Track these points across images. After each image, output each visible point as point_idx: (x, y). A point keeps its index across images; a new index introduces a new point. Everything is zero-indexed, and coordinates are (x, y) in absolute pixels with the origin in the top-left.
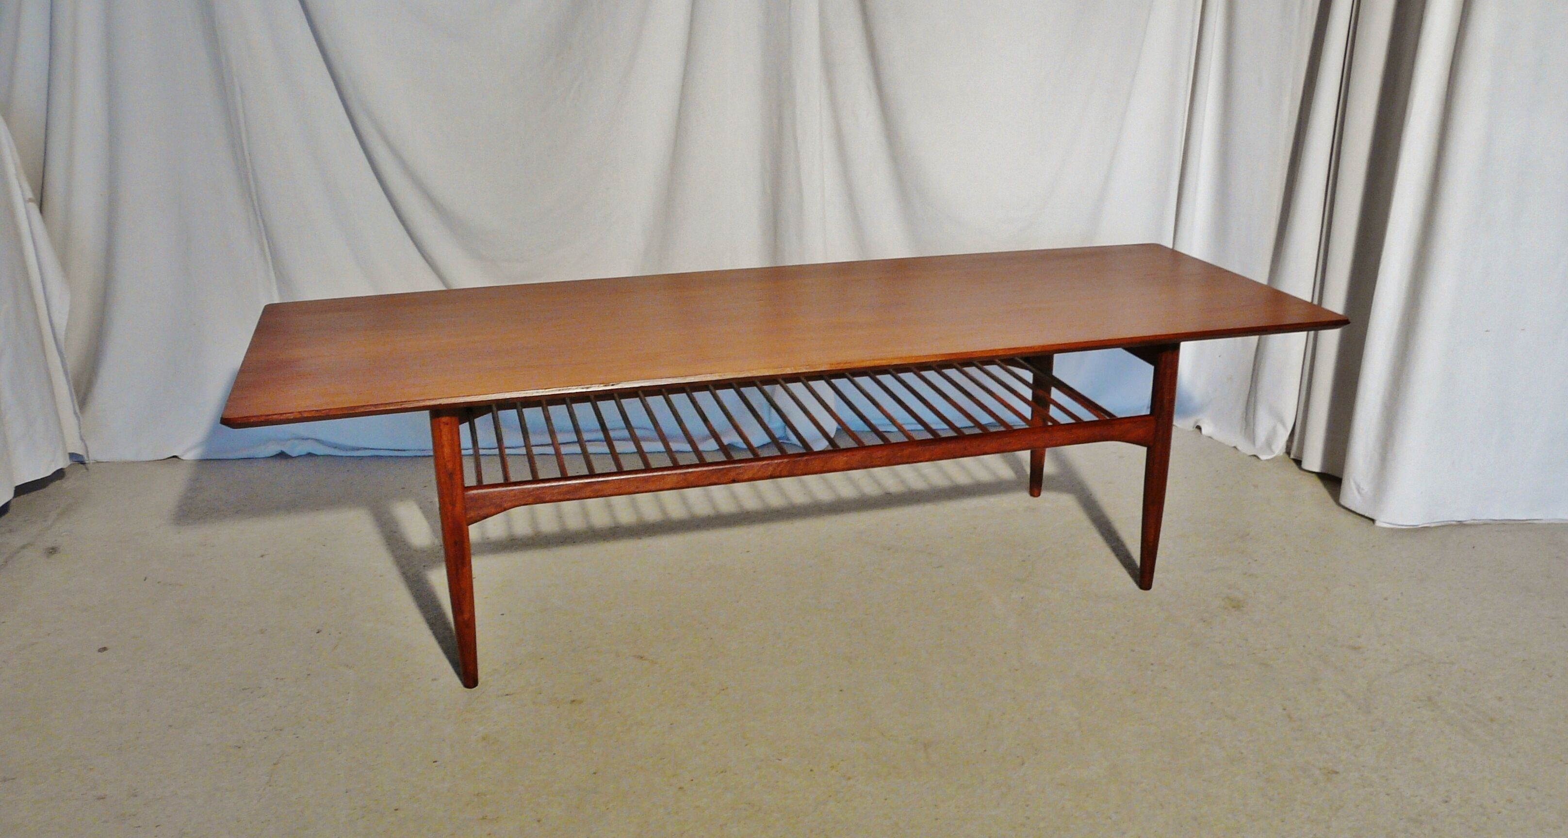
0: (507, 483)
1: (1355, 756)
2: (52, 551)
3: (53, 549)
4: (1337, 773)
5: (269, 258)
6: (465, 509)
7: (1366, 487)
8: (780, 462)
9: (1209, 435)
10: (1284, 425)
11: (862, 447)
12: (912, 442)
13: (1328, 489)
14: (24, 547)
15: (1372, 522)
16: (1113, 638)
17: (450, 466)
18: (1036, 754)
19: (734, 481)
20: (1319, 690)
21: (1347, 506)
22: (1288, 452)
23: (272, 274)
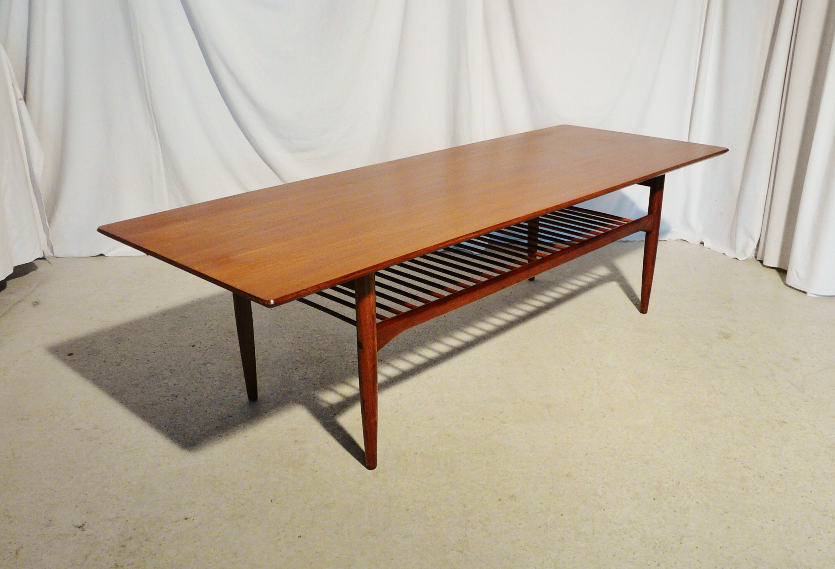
1: (796, 414)
2: (36, 304)
3: (36, 302)
5: (157, 137)
7: (802, 274)
9: (708, 247)
10: (753, 240)
13: (780, 276)
14: (19, 302)
15: (804, 293)
16: (655, 352)
20: (775, 380)
21: (790, 285)
22: (756, 257)
23: (159, 147)
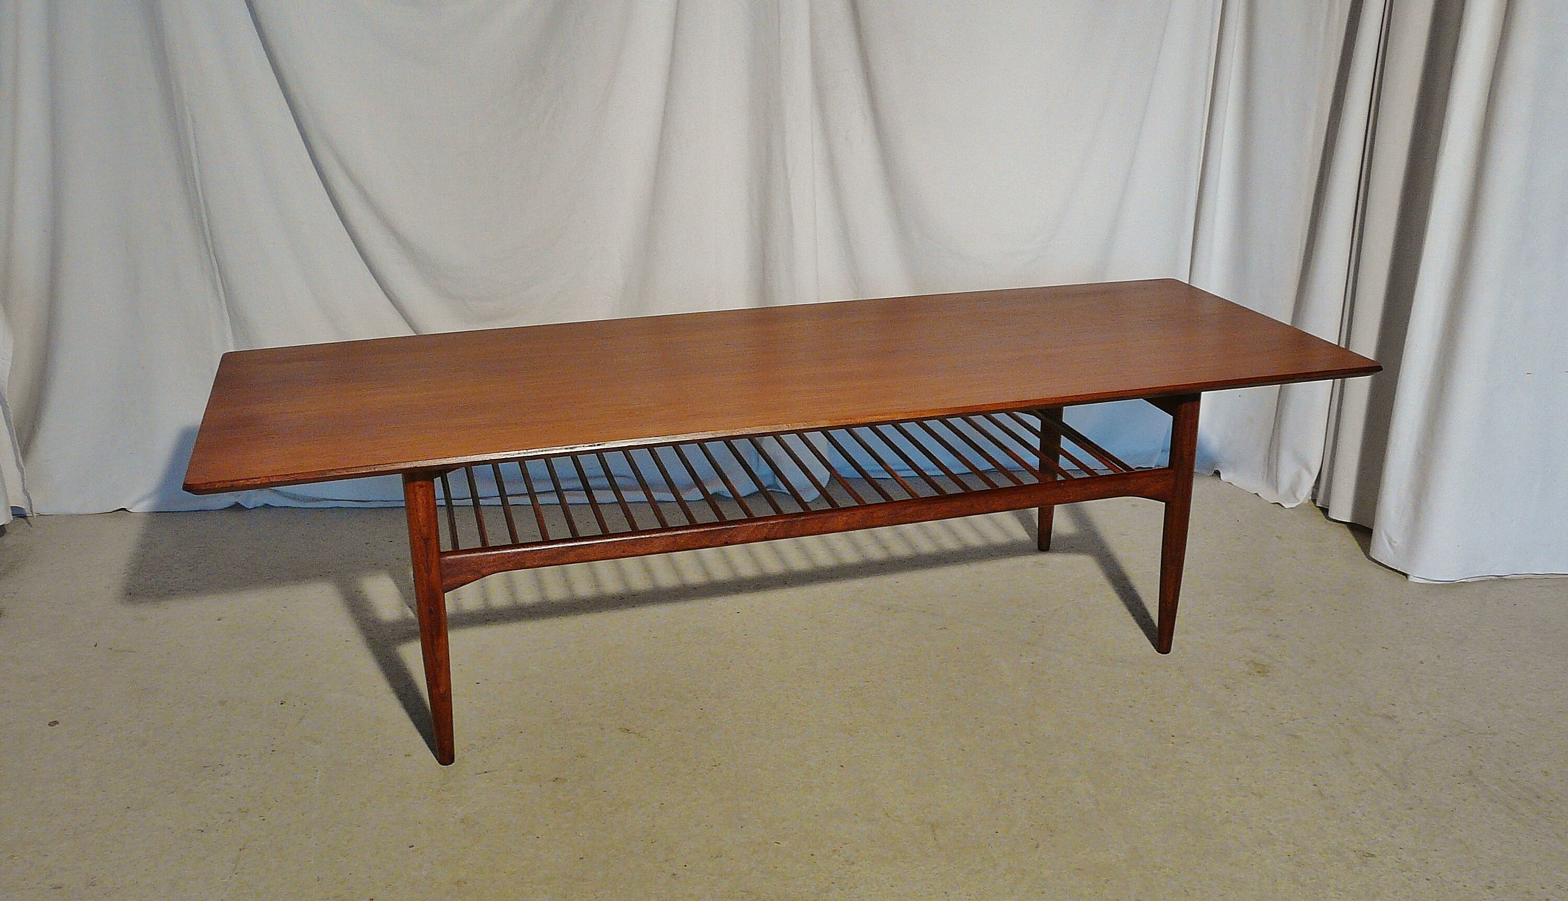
0: (485, 548)
1: (1392, 837)
4: (1373, 856)
6: (442, 577)
7: (1399, 540)
8: (776, 523)
9: (1229, 481)
11: (863, 506)
12: (916, 500)
13: (1358, 540)
15: (1405, 577)
16: (1131, 707)
17: (425, 530)
18: (1050, 836)
19: (727, 544)
21: (1378, 559)
22: (1314, 501)
